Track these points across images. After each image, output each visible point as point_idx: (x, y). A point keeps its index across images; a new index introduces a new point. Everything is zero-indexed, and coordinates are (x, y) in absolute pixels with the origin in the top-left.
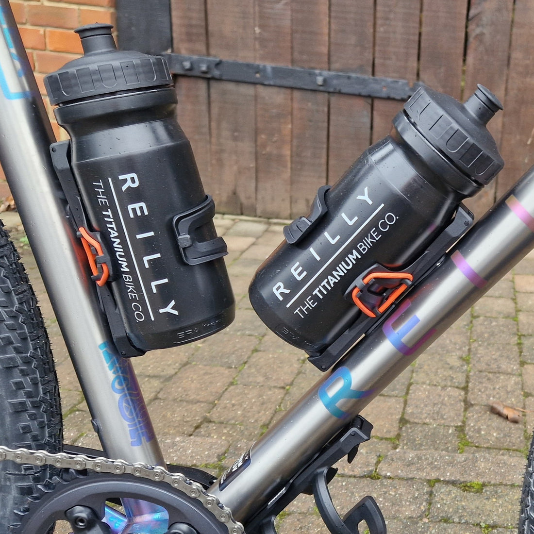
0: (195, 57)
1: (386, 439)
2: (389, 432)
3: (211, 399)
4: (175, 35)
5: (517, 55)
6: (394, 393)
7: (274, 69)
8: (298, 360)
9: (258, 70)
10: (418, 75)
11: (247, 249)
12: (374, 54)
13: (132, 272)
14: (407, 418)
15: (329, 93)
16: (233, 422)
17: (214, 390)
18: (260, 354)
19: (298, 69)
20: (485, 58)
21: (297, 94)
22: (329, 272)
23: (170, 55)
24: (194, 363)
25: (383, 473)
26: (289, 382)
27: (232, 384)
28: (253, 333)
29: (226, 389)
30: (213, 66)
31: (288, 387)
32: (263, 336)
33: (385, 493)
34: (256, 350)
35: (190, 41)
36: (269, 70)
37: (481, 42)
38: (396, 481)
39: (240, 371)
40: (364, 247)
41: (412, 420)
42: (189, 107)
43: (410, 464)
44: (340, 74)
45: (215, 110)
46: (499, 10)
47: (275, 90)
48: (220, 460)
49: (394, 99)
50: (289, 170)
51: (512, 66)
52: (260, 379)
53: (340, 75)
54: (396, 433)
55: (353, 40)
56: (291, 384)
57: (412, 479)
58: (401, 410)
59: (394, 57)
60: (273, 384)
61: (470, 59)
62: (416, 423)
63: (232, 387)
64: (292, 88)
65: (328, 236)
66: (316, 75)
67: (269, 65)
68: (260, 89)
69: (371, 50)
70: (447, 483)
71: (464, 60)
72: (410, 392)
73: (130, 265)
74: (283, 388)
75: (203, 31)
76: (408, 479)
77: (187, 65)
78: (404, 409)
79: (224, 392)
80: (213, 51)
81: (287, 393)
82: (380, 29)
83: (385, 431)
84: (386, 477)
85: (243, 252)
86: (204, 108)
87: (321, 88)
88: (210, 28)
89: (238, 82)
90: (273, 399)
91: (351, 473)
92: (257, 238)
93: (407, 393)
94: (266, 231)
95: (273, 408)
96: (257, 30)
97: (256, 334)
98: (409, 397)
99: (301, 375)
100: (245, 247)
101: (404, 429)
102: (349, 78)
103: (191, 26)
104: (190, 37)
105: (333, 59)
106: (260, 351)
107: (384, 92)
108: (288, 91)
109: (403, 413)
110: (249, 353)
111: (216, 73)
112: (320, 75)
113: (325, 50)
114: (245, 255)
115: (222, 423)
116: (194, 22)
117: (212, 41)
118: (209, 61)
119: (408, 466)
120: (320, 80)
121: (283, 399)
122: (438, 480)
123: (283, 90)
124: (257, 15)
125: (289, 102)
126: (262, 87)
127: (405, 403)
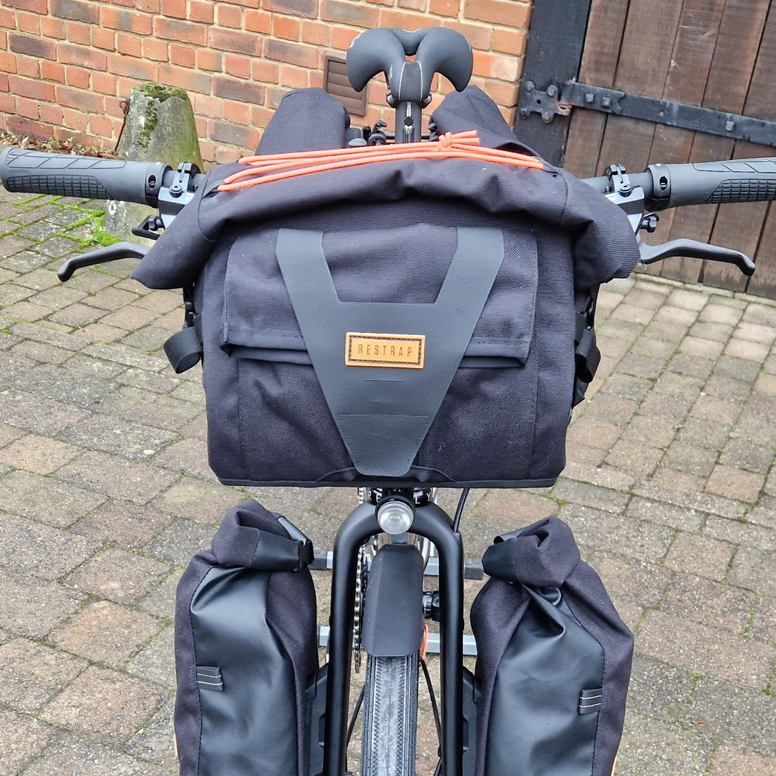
0: (599, 89)
1: (747, 503)
2: (749, 498)
3: (605, 447)
4: (583, 63)
6: (757, 470)
7: (681, 109)
8: (673, 428)
9: (663, 107)
11: (616, 308)
14: (766, 491)
15: (736, 140)
16: (625, 468)
17: (606, 441)
18: (640, 418)
19: (708, 110)
21: (699, 139)
23: (574, 85)
24: (587, 416)
25: (749, 520)
26: (667, 444)
27: (620, 439)
28: (632, 398)
29: (616, 442)
30: (616, 101)
31: (665, 449)
32: (641, 402)
33: (750, 533)
34: (636, 414)
35: (597, 70)
36: (675, 108)
38: (759, 528)
39: (625, 429)
41: (770, 494)
42: (580, 142)
43: (770, 519)
44: (754, 119)
45: (606, 149)
47: (676, 131)
48: (631, 489)
50: (671, 222)
52: (643, 439)
53: (754, 121)
54: (755, 501)
56: (668, 447)
57: (771, 528)
58: (761, 485)
60: (652, 445)
62: (773, 497)
63: (620, 441)
64: (695, 131)
66: (726, 119)
67: (676, 104)
68: (660, 128)
72: (771, 472)
74: (662, 449)
75: (615, 61)
76: (767, 528)
77: (590, 97)
78: (764, 484)
79: (614, 444)
80: (619, 84)
81: (665, 453)
83: (747, 497)
84: (751, 523)
85: (613, 311)
86: (596, 145)
87: (728, 135)
88: (622, 58)
89: (637, 119)
90: (654, 457)
91: (725, 516)
92: (625, 296)
93: (768, 472)
94: (634, 287)
95: (655, 464)
96: (673, 64)
97: (636, 399)
98: (769, 476)
99: (675, 442)
100: (614, 305)
101: (762, 499)
102: (763, 125)
103: (602, 54)
104: (598, 66)
105: (750, 102)
106: (640, 415)
108: (691, 135)
109: (763, 487)
110: (631, 415)
111: (618, 108)
112: (731, 119)
113: (743, 91)
114: (615, 315)
115: (617, 467)
116: (606, 50)
117: (621, 71)
118: (613, 95)
119: (769, 519)
120: (730, 125)
121: (662, 458)
123: (685, 133)
124: (676, 46)
125: (689, 146)
126: (663, 127)
127: (766, 479)
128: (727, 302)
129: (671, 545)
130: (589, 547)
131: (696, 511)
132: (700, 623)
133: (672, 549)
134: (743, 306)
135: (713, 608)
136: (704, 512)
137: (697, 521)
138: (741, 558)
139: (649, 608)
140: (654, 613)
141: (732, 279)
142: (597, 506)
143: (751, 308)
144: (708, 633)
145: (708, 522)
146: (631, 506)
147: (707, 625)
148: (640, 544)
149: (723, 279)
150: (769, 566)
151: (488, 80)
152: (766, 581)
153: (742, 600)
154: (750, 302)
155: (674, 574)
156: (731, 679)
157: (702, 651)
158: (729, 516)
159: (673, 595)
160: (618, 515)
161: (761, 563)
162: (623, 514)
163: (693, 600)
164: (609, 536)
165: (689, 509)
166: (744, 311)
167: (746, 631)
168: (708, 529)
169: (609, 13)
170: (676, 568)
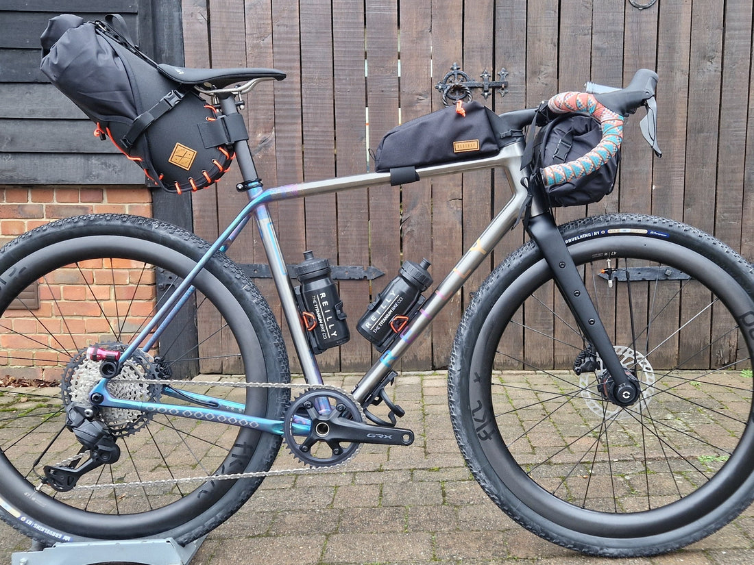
5: (437, 243)
7: (267, 267)
9: (256, 268)
10: (370, 262)
12: (338, 250)
13: (323, 323)
20: (416, 246)
22: (383, 317)
25: (385, 469)
33: (388, 475)
36: (264, 267)
37: (412, 236)
38: (393, 471)
40: (393, 309)
46: (422, 214)
47: (268, 281)
49: (354, 279)
51: (434, 251)
55: (323, 242)
57: (401, 469)
58: (386, 458)
59: (352, 251)
61: (405, 248)
65: (382, 306)
69: (336, 248)
70: (420, 469)
71: (401, 248)
73: (323, 321)
76: (398, 470)
82: (341, 234)
84: (387, 470)
91: (367, 470)
96: (255, 242)
98: (390, 453)
107: (347, 276)
122: (415, 469)
124: (254, 231)
126: (259, 280)
127: (389, 455)
128: (330, 378)
129: (334, 496)
130: (272, 512)
131: (346, 473)
132: (371, 533)
133: (336, 497)
134: (342, 378)
135: (377, 522)
136: (352, 472)
137: (349, 478)
138: (387, 490)
139: (330, 534)
140: (335, 536)
141: (330, 364)
142: (272, 487)
143: (347, 379)
144: (380, 537)
145: (357, 477)
146: (298, 481)
147: (377, 533)
148: (311, 500)
149: (324, 365)
150: (407, 490)
151: (131, 271)
152: (409, 498)
153: (397, 512)
154: (345, 376)
155: (342, 510)
156: (406, 559)
157: (379, 548)
158: (370, 470)
159: (345, 522)
160: (290, 489)
161: (402, 489)
162: (294, 487)
163: (361, 521)
164: (286, 502)
165: (341, 473)
166: (343, 380)
167: (406, 528)
168: (358, 481)
169: (206, 219)
170: (343, 507)
